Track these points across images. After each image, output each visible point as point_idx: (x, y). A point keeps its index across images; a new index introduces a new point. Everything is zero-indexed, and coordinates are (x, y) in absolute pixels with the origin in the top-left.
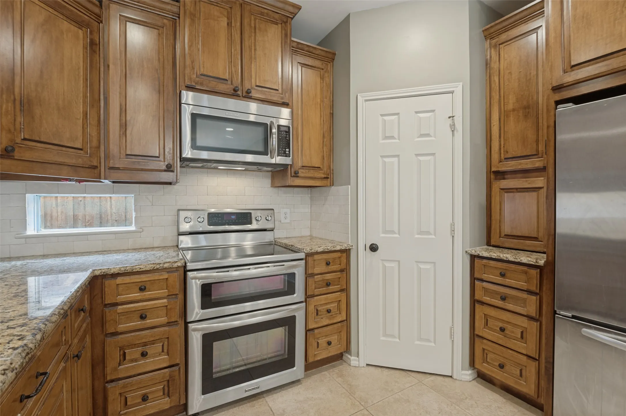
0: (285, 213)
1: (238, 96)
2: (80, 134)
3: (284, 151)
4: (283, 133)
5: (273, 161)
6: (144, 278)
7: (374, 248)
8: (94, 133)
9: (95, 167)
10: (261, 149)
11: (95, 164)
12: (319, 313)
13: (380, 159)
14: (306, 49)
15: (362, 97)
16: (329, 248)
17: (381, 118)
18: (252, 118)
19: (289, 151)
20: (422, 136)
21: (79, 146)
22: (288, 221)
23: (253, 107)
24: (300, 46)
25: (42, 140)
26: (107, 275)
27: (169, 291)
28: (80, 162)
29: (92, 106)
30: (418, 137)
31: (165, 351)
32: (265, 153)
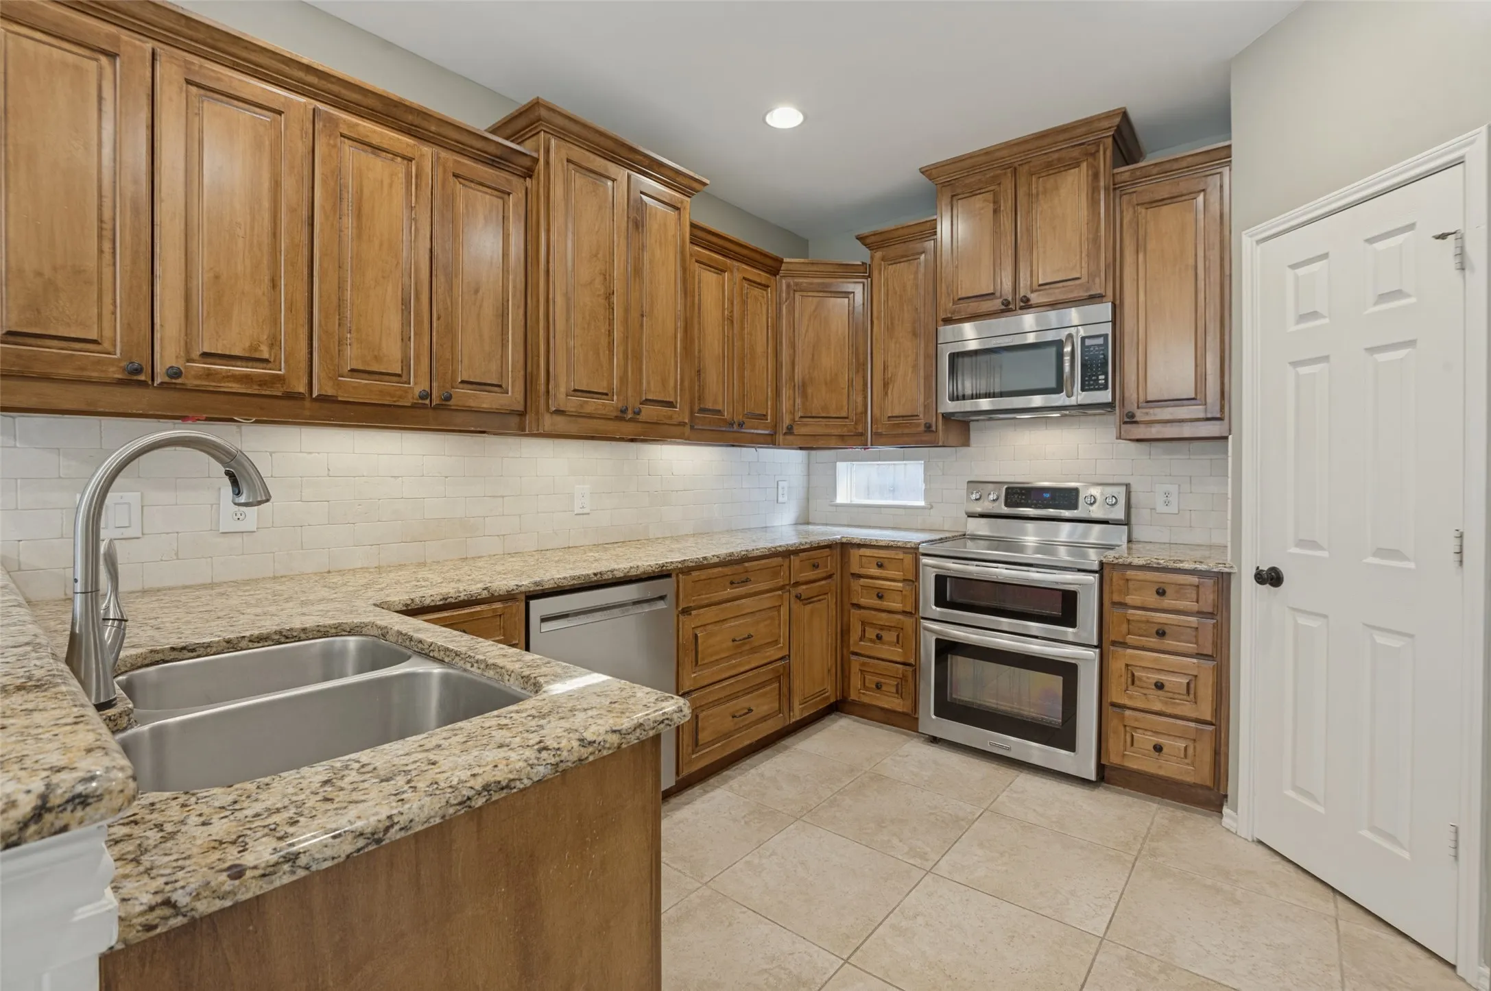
0: (1167, 494)
1: (1010, 310)
2: (845, 403)
3: (1094, 380)
4: (1092, 349)
5: (1073, 401)
6: (882, 553)
7: (1272, 578)
8: (860, 399)
9: (862, 434)
10: (1052, 384)
11: (860, 431)
12: (1137, 682)
13: (1290, 368)
14: (1155, 171)
15: (1251, 236)
16: (1162, 562)
17: (1290, 274)
18: (1031, 338)
19: (1106, 379)
20: (1383, 298)
21: (844, 414)
22: (1173, 509)
23: (1028, 320)
24: (1138, 173)
25: (813, 415)
26: (851, 543)
27: (904, 575)
28: (844, 431)
29: (857, 372)
30: (1376, 304)
31: (900, 642)
32: (1058, 390)
